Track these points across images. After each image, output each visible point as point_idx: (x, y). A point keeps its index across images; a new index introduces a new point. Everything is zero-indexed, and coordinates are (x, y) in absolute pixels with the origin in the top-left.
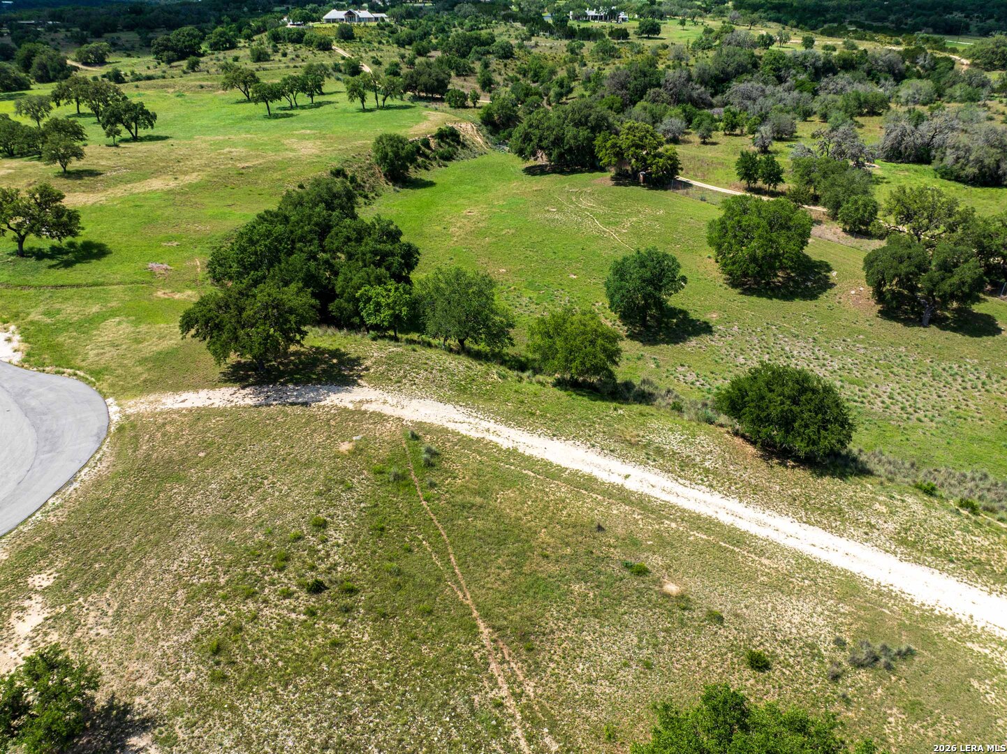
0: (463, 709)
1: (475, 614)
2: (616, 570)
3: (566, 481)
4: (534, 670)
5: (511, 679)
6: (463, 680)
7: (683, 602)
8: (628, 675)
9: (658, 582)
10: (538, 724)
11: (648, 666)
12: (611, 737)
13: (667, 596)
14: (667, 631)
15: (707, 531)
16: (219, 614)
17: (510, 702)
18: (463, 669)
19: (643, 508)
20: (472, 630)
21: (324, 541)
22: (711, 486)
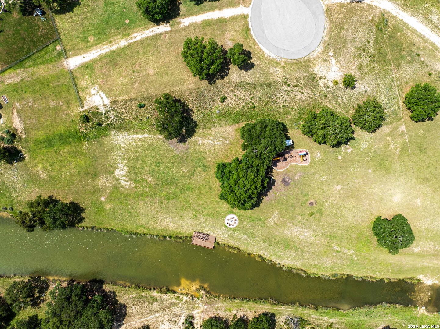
0: (389, 78)
1: (392, 62)
2: (415, 54)
3: (411, 31)
4: (399, 72)
5: (395, 73)
6: (389, 73)
7: (423, 62)
8: (411, 75)
9: (421, 58)
10: (397, 80)
11: (415, 73)
12: (407, 83)
13: (421, 61)
14: (419, 68)
15: (433, 46)
16: (358, 62)
17: (394, 77)
18: (389, 71)
19: (423, 40)
20: (391, 64)
21: (369, 46)
22: (438, 34)
